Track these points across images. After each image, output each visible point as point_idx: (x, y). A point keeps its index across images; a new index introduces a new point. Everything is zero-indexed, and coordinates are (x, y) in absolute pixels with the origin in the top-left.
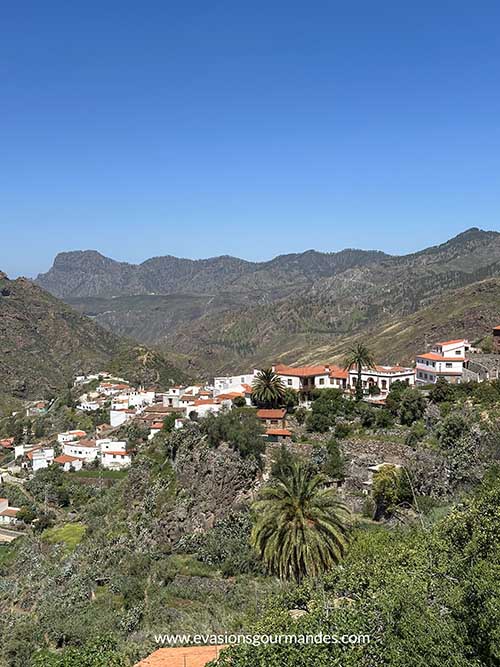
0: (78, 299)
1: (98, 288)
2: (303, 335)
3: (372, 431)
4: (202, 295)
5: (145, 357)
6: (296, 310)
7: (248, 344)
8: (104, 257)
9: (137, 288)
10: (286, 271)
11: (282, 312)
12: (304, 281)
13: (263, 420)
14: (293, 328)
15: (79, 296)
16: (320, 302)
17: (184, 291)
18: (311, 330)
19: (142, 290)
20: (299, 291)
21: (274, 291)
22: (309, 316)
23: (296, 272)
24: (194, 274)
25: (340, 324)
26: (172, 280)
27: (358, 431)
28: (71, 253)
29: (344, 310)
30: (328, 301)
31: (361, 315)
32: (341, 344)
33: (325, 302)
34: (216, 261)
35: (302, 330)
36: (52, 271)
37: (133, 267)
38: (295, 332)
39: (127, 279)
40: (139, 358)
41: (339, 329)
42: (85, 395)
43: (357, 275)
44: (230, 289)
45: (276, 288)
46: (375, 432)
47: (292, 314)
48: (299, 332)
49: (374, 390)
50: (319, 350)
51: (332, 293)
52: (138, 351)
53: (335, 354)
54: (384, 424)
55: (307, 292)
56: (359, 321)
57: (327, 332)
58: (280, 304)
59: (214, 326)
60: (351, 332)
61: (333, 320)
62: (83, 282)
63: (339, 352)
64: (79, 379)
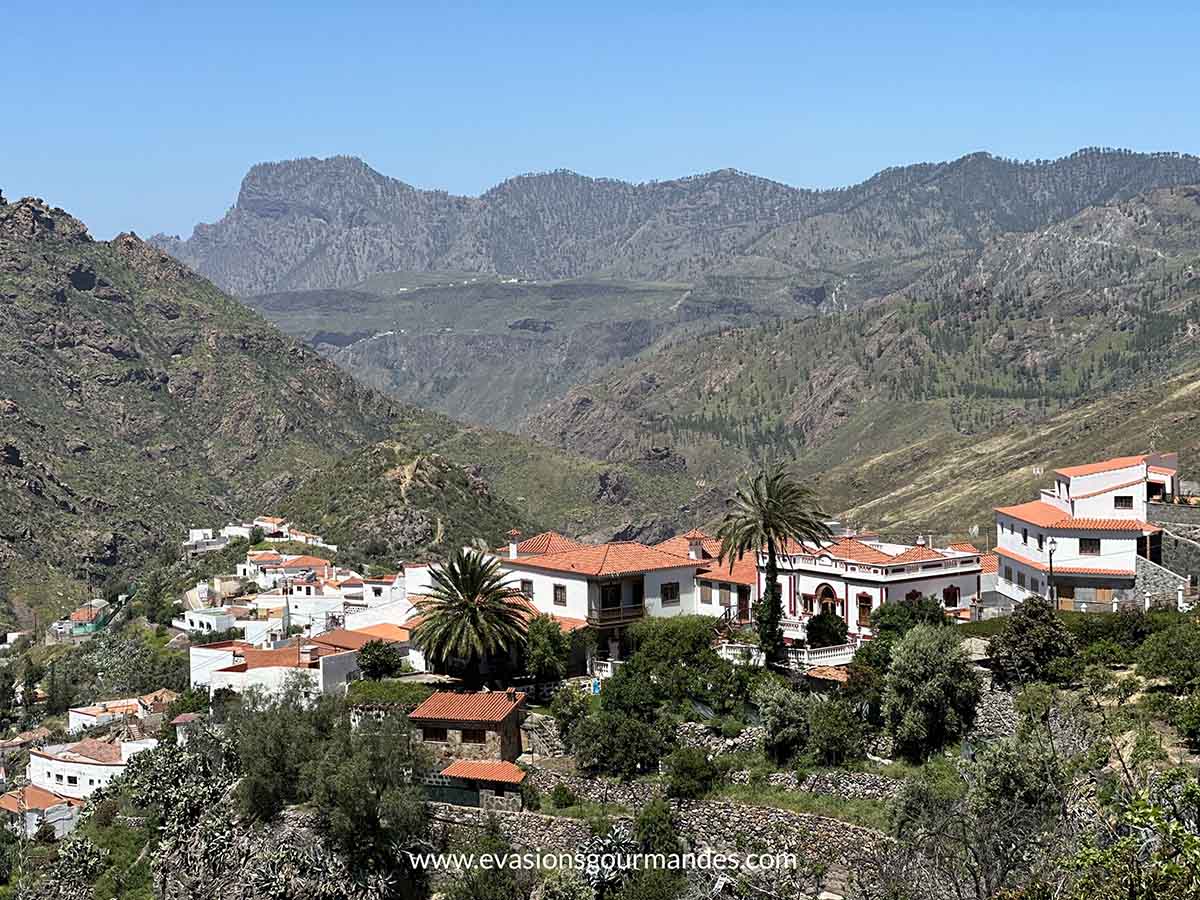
0: (305, 295)
1: (362, 262)
2: (943, 402)
3: (791, 775)
4: (658, 284)
5: (407, 472)
6: (923, 331)
7: (781, 428)
8: (380, 178)
9: (472, 264)
10: (903, 216)
11: (881, 334)
12: (956, 247)
13: (435, 730)
14: (916, 385)
15: (308, 286)
16: (995, 307)
17: (604, 275)
18: (966, 390)
19: (483, 268)
20: (940, 274)
21: (866, 271)
22: (962, 347)
23: (932, 218)
24: (636, 223)
25: (1054, 370)
26: (571, 242)
27: (747, 773)
28: (288, 165)
29: (1068, 332)
30: (1019, 305)
31: (1120, 343)
32: (1044, 432)
33: (1009, 305)
34: (699, 185)
35: (938, 387)
36: (235, 214)
37: (462, 203)
38: (918, 392)
39: (443, 240)
40: (390, 475)
41: (1050, 386)
42: (202, 587)
43: (1114, 227)
44: (738, 266)
45: (870, 265)
46: (802, 779)
47: (910, 342)
48: (934, 394)
49: (826, 631)
50: (977, 449)
51: (1037, 279)
52: (390, 454)
53: (1022, 462)
54: (835, 755)
55: (959, 279)
56: (1113, 360)
57: (1015, 396)
58: (877, 312)
59: (684, 377)
60: (1082, 396)
61: (1033, 358)
62: (321, 248)
63: (1036, 458)
64: (196, 535)
